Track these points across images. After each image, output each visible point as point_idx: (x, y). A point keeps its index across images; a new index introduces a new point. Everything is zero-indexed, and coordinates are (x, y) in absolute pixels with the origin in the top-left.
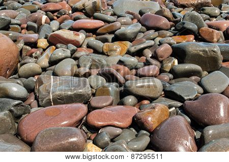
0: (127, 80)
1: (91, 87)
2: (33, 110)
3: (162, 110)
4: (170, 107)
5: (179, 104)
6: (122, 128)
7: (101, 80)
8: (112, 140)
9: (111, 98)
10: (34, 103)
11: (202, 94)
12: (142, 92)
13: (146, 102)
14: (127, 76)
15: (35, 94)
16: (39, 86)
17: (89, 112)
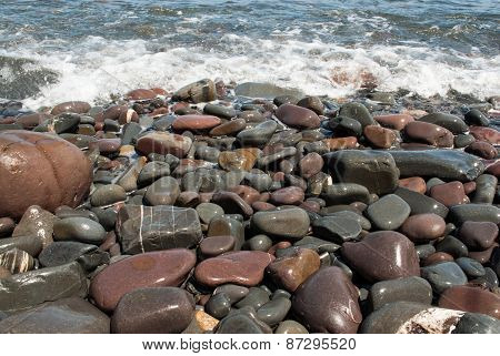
0: (255, 210)
1: (202, 221)
2: (113, 260)
3: (309, 259)
4: (321, 252)
5: (335, 247)
6: (248, 287)
7: (217, 210)
8: (234, 306)
9: (232, 239)
10: (116, 247)
11: (370, 231)
12: (278, 230)
13: (285, 244)
14: (257, 204)
15: (116, 233)
16: (123, 221)
17: (199, 261)
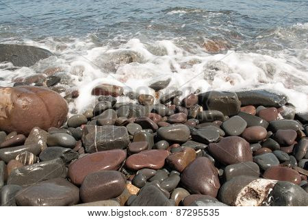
0: (159, 127)
1: (129, 134)
2: (80, 156)
3: (190, 153)
4: (196, 150)
5: (205, 146)
6: (156, 170)
7: (138, 127)
8: (148, 180)
9: (146, 143)
10: (82, 149)
11: (224, 137)
12: (172, 137)
13: (176, 145)
14: (160, 123)
15: (82, 141)
16: (85, 135)
17: (128, 156)
